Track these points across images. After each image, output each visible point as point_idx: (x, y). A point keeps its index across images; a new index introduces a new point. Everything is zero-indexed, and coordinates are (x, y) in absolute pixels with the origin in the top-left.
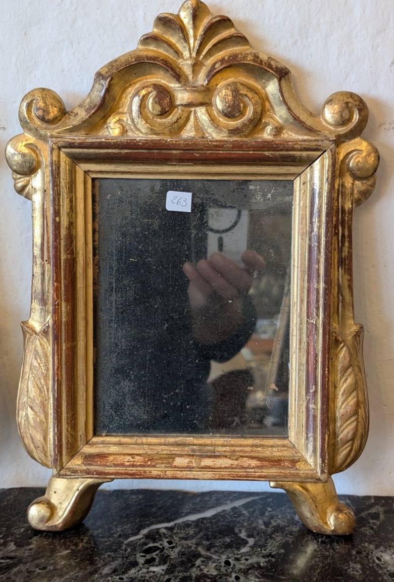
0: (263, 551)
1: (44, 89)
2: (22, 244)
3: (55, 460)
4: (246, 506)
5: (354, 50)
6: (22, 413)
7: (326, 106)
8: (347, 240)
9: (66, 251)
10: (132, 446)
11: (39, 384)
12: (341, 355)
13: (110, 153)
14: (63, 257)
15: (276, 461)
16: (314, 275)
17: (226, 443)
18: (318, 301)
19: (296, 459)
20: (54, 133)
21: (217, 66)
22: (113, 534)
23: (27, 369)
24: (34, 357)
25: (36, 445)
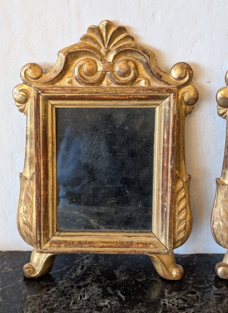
6: (216, 223)
11: (226, 209)
23: (219, 201)
24: (224, 196)
25: (223, 239)
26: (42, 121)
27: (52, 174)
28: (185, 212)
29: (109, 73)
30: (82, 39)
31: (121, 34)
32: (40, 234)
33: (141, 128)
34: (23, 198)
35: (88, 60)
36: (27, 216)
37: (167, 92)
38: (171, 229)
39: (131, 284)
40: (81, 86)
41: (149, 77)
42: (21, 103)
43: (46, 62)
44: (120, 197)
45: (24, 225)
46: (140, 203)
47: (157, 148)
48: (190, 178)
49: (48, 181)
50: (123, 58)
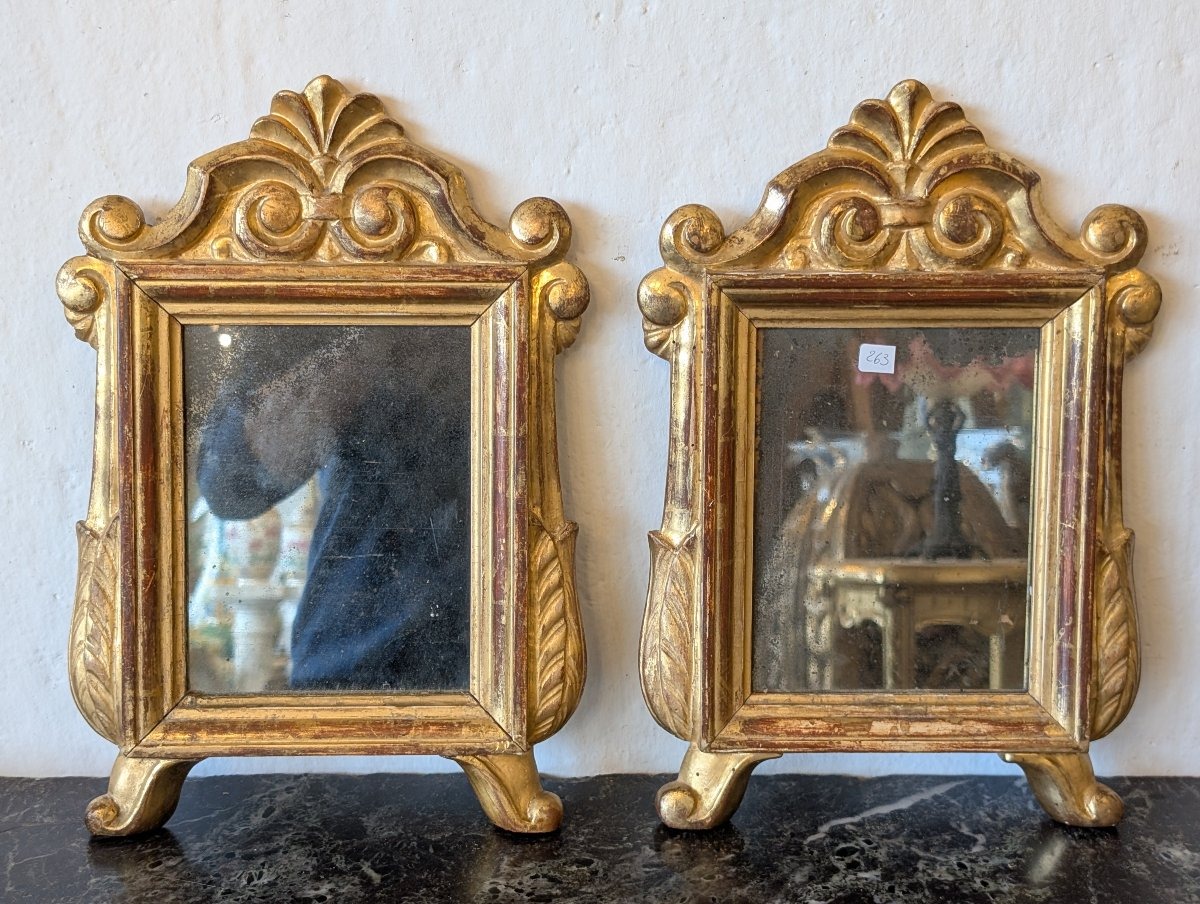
0: (1003, 850)
1: (698, 206)
2: (636, 420)
3: (705, 728)
4: (952, 793)
5: (1123, 149)
6: (651, 662)
7: (1092, 225)
8: (1115, 410)
9: (724, 431)
10: (809, 706)
12: (1107, 573)
13: (790, 294)
14: (720, 440)
15: (1015, 725)
16: (1072, 459)
17: (941, 701)
18: (1078, 497)
19: (1044, 720)
20: (711, 268)
21: (942, 172)
22: (781, 832)
23: (659, 598)
24: (670, 582)
25: (673, 707)
26: (142, 361)
27: (170, 520)
28: (564, 629)
29: (334, 224)
30: (255, 129)
31: (368, 116)
32: (135, 699)
33: (432, 387)
34: (86, 594)
35: (272, 188)
36: (95, 646)
37: (498, 279)
38: (521, 679)
39: (405, 845)
40: (254, 260)
41: (450, 240)
42: (81, 312)
43: (156, 196)
44: (375, 590)
45: (88, 674)
46: (434, 606)
47: (477, 442)
48: (575, 532)
49: (159, 541)
50: (374, 182)
